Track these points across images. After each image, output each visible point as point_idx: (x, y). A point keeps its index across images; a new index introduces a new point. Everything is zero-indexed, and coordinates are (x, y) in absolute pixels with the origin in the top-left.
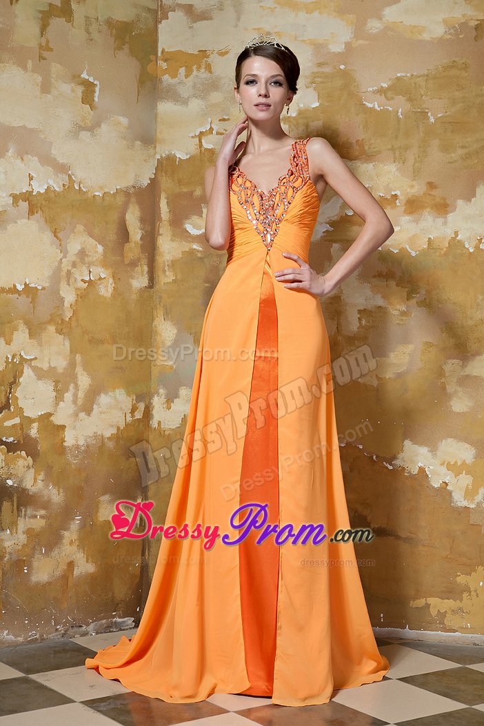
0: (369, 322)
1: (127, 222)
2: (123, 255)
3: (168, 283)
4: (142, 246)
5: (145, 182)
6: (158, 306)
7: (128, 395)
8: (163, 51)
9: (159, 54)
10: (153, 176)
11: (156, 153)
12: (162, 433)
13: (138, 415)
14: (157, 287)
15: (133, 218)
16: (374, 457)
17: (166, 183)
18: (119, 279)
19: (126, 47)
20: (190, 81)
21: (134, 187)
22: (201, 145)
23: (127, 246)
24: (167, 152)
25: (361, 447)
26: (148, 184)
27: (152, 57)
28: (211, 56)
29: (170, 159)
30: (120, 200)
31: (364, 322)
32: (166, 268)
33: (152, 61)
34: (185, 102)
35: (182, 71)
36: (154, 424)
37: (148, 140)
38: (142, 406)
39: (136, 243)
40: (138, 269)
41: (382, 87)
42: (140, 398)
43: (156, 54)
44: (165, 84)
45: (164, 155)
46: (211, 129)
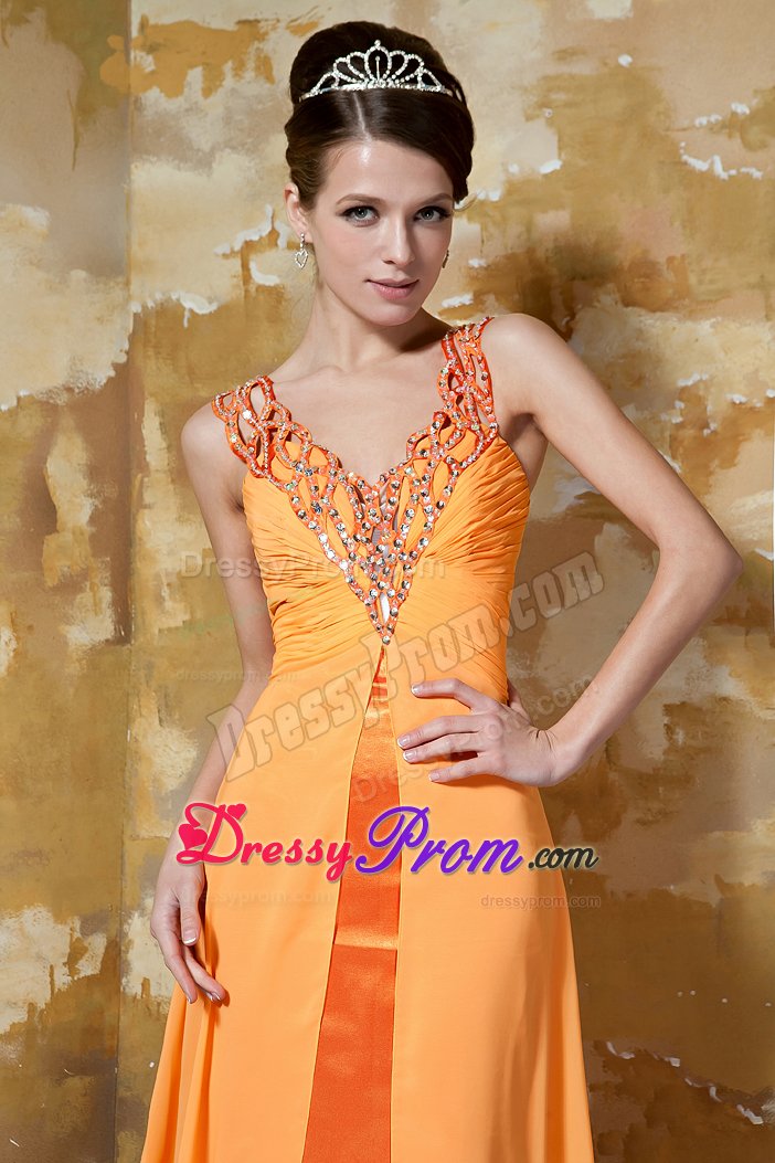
0: (693, 738)
1: (50, 482)
2: (38, 566)
3: (169, 629)
4: (93, 538)
5: (101, 374)
6: (143, 688)
7: (59, 917)
8: (143, 25)
9: (135, 32)
10: (123, 359)
11: (128, 299)
12: (154, 1008)
13: (88, 967)
14: (139, 641)
15: (67, 471)
16: (713, 1091)
17: (156, 375)
18: (30, 628)
19: (38, 17)
20: (216, 104)
21: (70, 390)
22: (247, 277)
23: (51, 542)
24: (159, 296)
25: (676, 1063)
26: (110, 380)
27: (114, 41)
28: (272, 35)
29: (168, 314)
30: (29, 425)
31: (680, 736)
32: (165, 592)
33: (113, 52)
34: (204, 162)
35: (195, 76)
36: (132, 985)
37: (110, 265)
38: (98, 943)
39: (78, 533)
40: (85, 598)
41: (734, 114)
42: (91, 924)
43: (125, 33)
44: (149, 113)
45: (150, 304)
46: (274, 234)
